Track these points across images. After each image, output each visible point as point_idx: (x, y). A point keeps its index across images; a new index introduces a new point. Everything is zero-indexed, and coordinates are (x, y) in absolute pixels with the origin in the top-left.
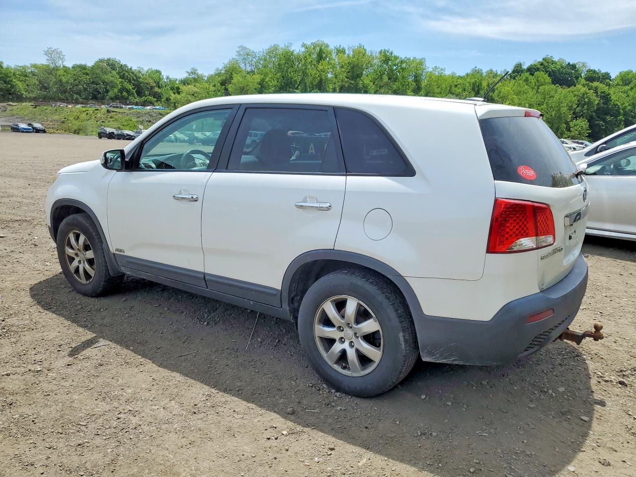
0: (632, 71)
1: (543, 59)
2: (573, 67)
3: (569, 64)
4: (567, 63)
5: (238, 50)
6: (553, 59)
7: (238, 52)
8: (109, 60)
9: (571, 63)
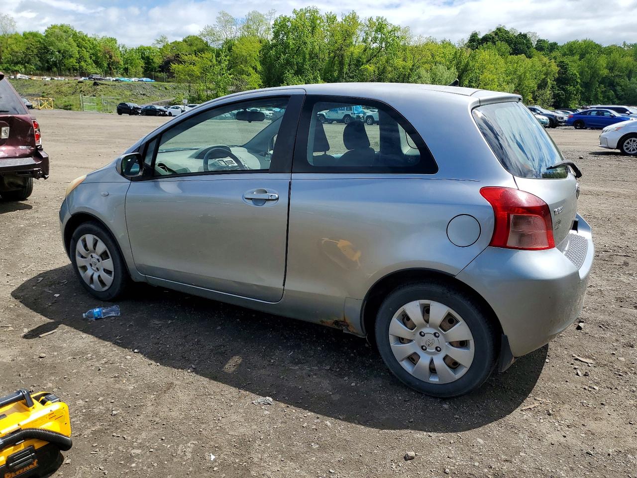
0: (578, 41)
1: (497, 29)
2: (525, 36)
3: (521, 33)
4: (519, 33)
5: (219, 16)
6: (505, 29)
7: (218, 18)
8: (62, 26)
9: (522, 33)
